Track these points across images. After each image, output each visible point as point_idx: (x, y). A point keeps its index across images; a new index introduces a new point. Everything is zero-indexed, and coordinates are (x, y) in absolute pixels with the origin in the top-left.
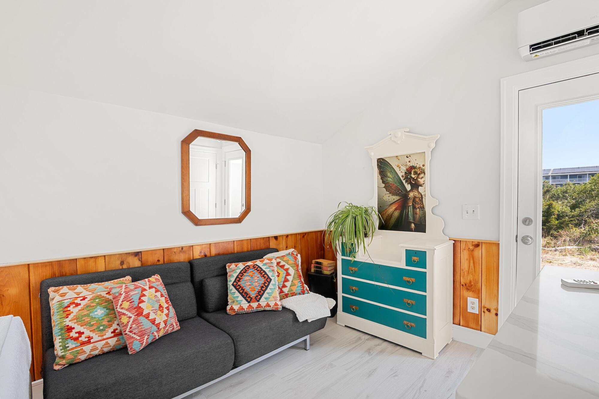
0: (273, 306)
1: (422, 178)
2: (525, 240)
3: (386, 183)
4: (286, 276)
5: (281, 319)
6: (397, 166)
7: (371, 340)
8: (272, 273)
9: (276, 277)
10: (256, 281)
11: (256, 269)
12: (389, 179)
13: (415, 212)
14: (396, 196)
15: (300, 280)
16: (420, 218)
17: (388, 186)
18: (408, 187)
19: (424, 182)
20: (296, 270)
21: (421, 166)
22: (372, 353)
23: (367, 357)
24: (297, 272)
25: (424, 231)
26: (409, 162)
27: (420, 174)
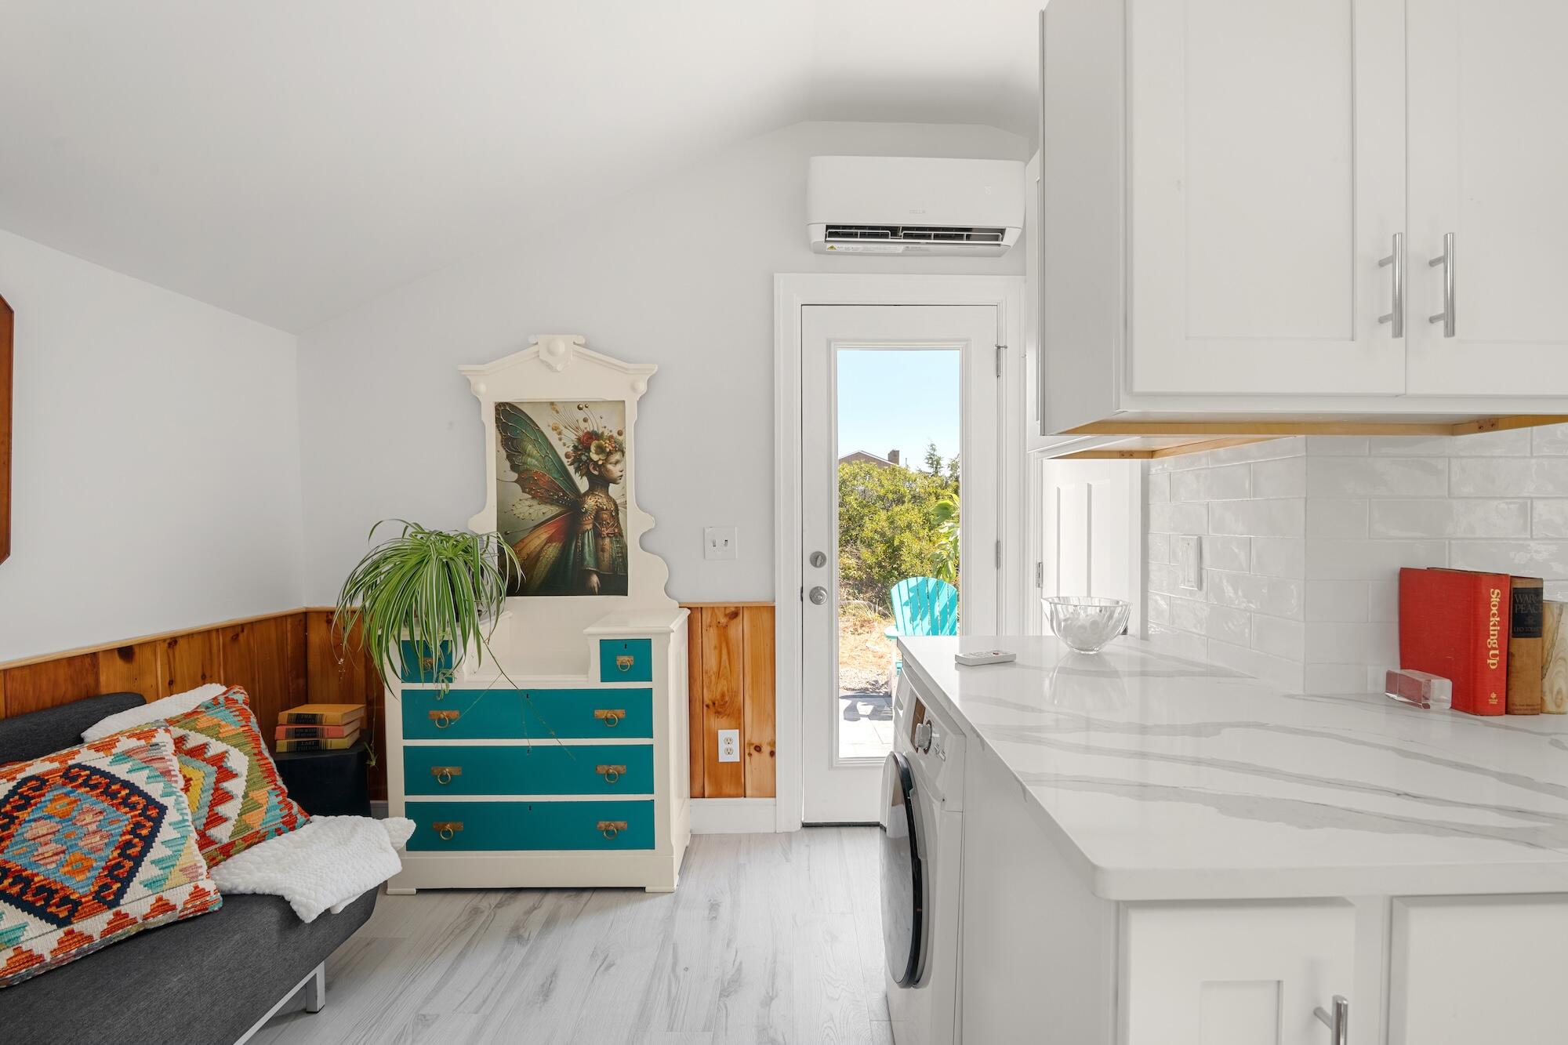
0: (186, 903)
1: (617, 462)
2: (816, 596)
3: (521, 468)
4: (218, 781)
5: (237, 937)
6: (553, 429)
7: (508, 905)
8: (162, 785)
9: (182, 793)
10: (92, 828)
11: (85, 784)
12: (529, 459)
13: (600, 547)
14: (551, 504)
15: (273, 786)
16: (613, 560)
17: (526, 480)
18: (583, 484)
19: (621, 474)
20: (255, 754)
21: (615, 435)
22: (526, 935)
23: (519, 952)
24: (258, 760)
25: (623, 591)
26: (585, 420)
27: (612, 454)
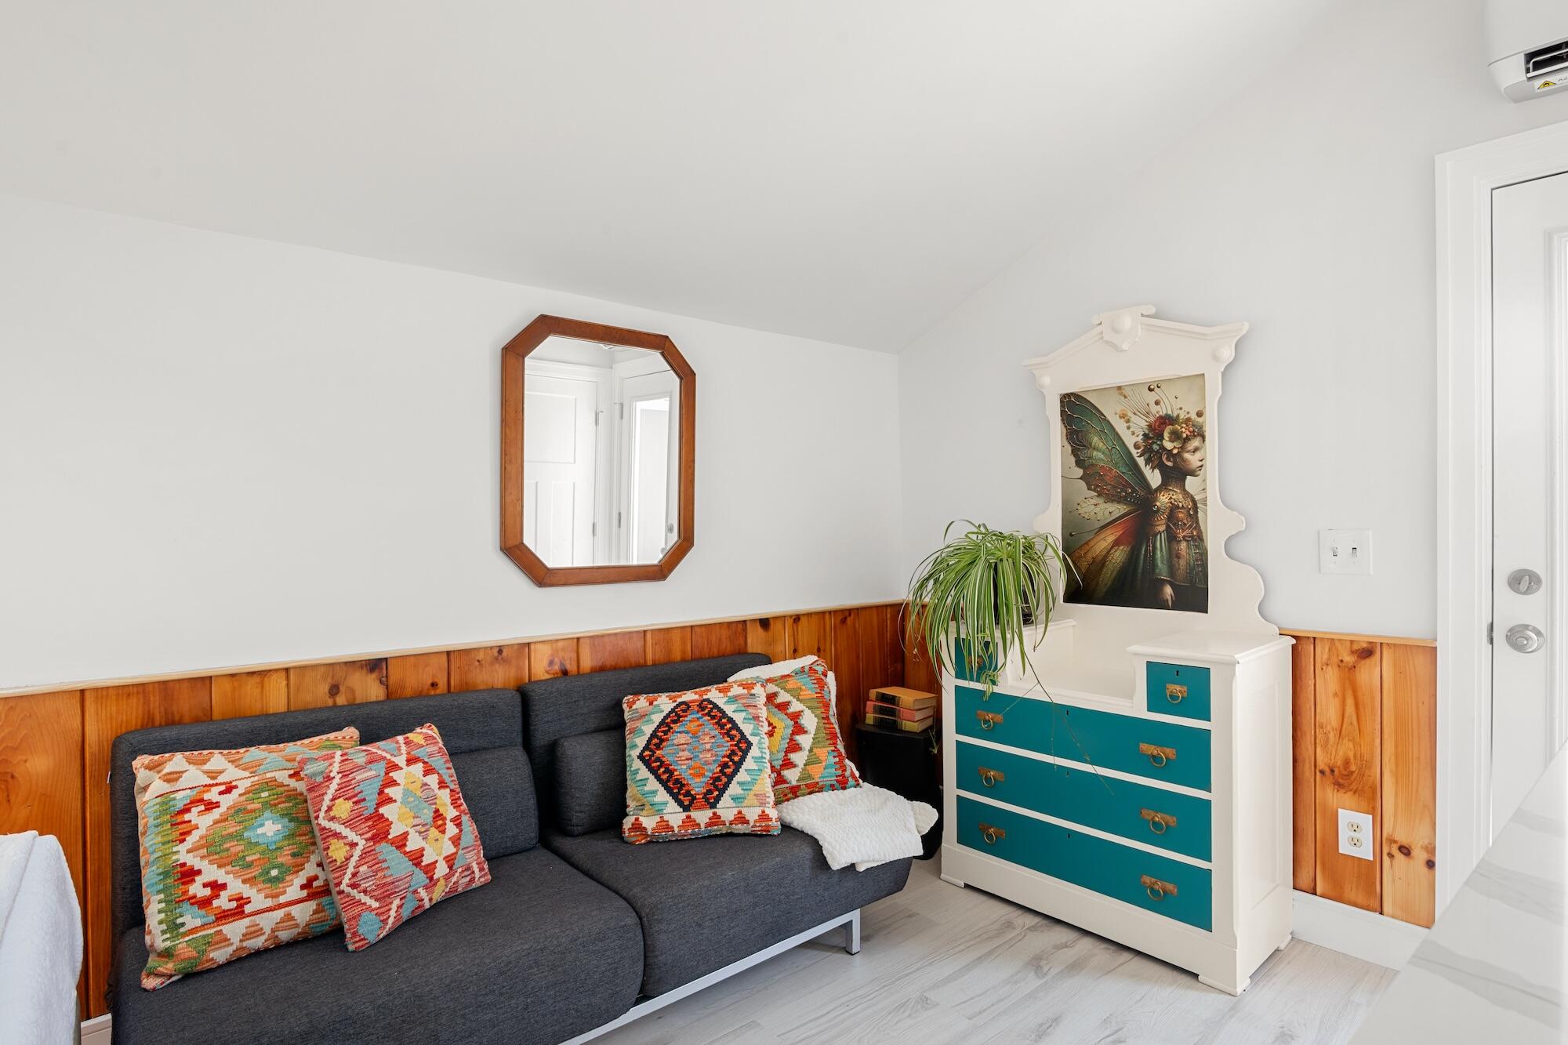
0: (755, 821)
1: (1196, 450)
2: (1517, 639)
3: (1087, 463)
4: (794, 733)
5: (778, 859)
6: (1120, 417)
7: (1043, 931)
8: (752, 726)
9: (766, 737)
10: (708, 746)
11: (708, 714)
12: (1095, 453)
13: (1174, 553)
14: (1118, 502)
15: (833, 748)
16: (1191, 569)
17: (1092, 476)
18: (1154, 478)
19: (1200, 464)
20: (823, 718)
21: (1193, 416)
22: (1046, 969)
23: (1032, 982)
24: (824, 724)
25: (1203, 608)
26: (1157, 403)
27: (1190, 440)
